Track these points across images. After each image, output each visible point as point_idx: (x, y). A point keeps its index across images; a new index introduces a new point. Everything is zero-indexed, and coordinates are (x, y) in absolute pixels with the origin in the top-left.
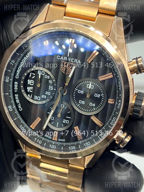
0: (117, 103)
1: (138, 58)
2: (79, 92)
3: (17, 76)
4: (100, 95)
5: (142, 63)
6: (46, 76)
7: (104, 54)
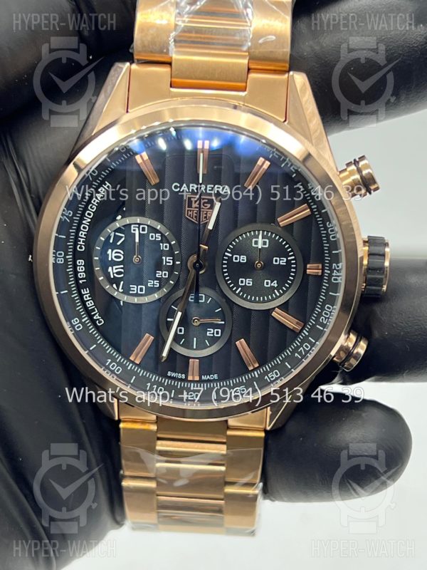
0: (329, 272)
1: (357, 160)
2: (236, 259)
3: (81, 245)
4: (285, 259)
5: (369, 170)
6: (151, 234)
7: (283, 165)
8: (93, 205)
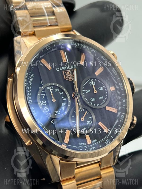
0: (118, 87)
3: (30, 101)
6: (55, 90)
8: (30, 84)
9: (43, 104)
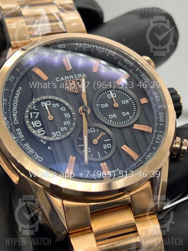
2: (103, 106)
3: (16, 121)
6: (53, 105)
8: (16, 99)
9: (37, 125)
